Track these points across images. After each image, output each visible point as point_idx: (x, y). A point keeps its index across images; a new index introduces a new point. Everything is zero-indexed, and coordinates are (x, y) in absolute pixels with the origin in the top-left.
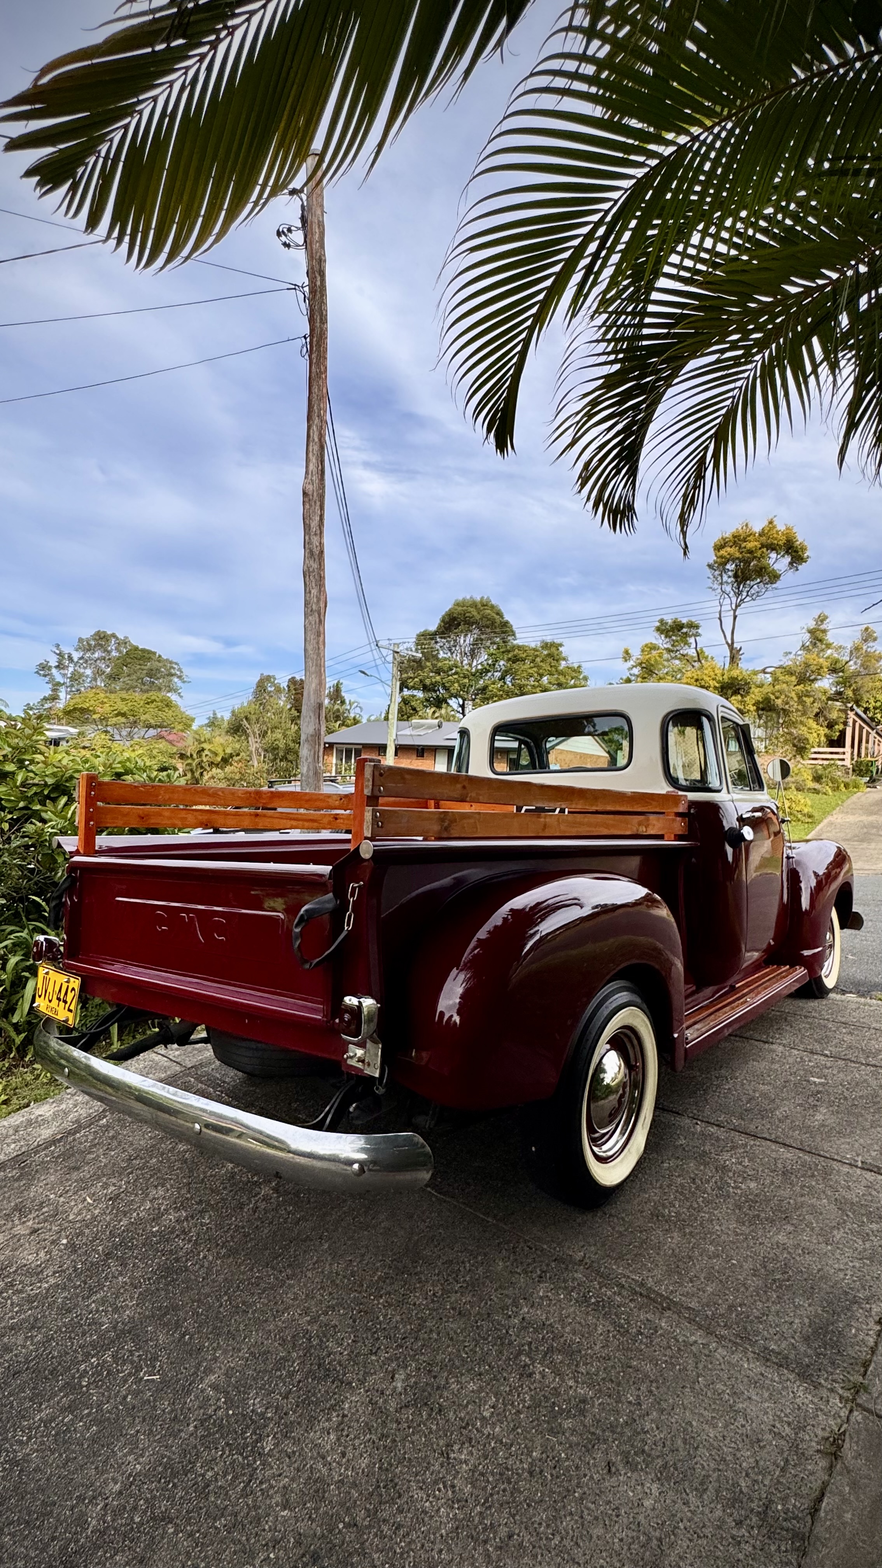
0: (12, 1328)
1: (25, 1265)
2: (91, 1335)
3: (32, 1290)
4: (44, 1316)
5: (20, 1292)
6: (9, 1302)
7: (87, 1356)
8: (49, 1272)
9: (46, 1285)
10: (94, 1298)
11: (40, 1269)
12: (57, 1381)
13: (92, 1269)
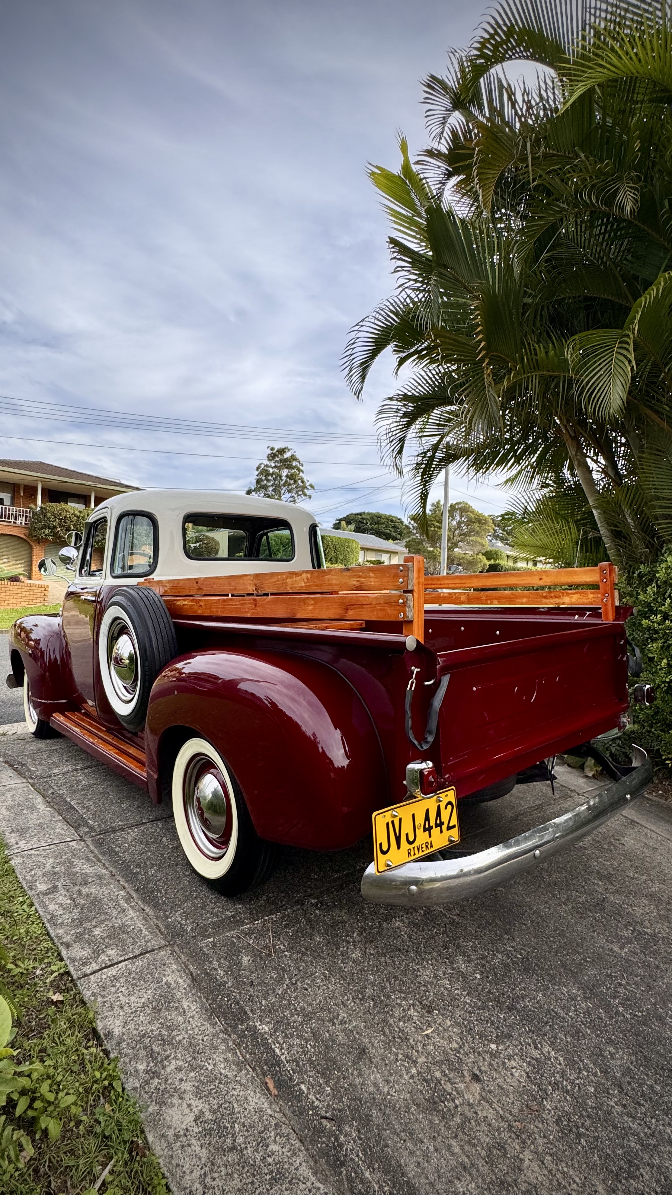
0: (606, 1072)
1: (528, 1077)
2: (600, 1013)
3: (560, 1064)
4: (588, 1049)
5: (563, 1074)
6: (577, 1082)
7: (618, 1013)
8: (535, 1053)
9: (553, 1053)
10: (563, 1014)
11: (534, 1062)
12: (644, 1030)
13: (527, 1017)
